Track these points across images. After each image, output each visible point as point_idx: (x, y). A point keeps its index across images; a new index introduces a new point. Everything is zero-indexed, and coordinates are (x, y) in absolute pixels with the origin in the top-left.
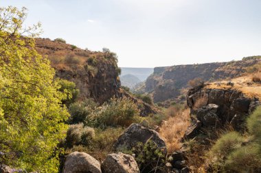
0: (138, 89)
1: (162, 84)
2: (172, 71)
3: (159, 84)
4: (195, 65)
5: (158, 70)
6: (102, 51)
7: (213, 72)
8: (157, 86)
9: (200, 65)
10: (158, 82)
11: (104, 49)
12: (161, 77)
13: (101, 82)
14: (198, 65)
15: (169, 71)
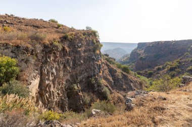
0: (124, 59)
1: (143, 56)
2: (153, 46)
3: (141, 56)
4: (173, 42)
5: (141, 45)
6: (85, 29)
7: (189, 47)
8: (139, 57)
9: (177, 41)
10: (140, 55)
11: (87, 28)
12: (143, 51)
13: (77, 56)
14: (175, 41)
15: (149, 46)
